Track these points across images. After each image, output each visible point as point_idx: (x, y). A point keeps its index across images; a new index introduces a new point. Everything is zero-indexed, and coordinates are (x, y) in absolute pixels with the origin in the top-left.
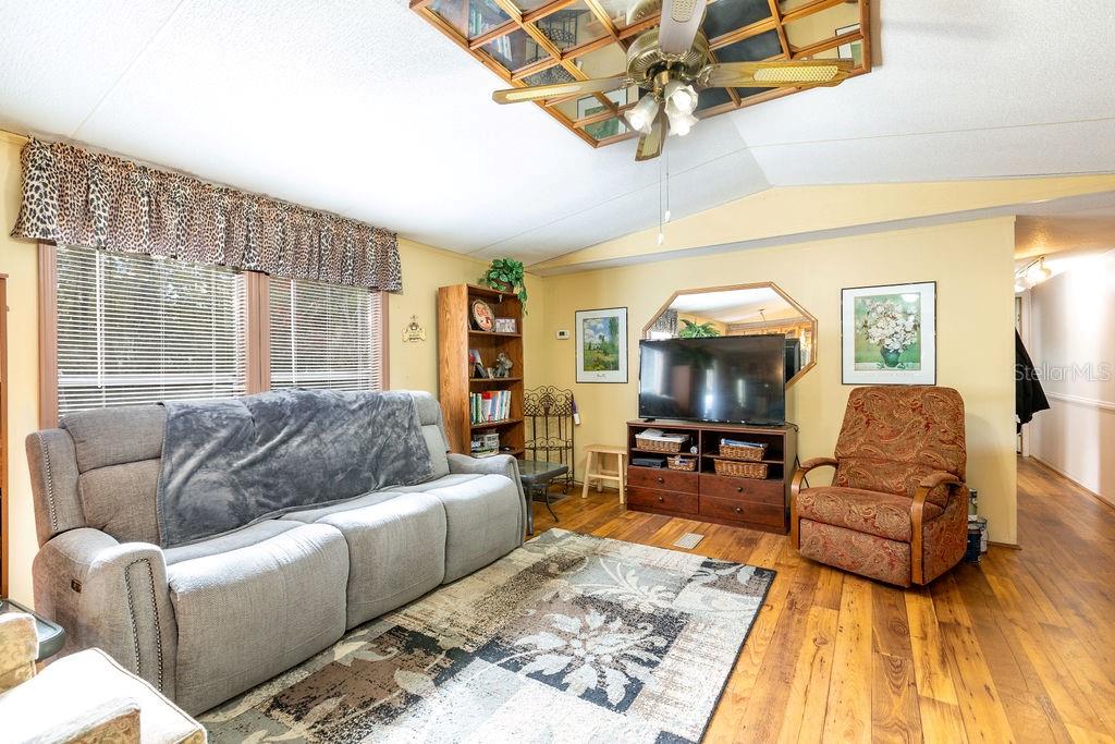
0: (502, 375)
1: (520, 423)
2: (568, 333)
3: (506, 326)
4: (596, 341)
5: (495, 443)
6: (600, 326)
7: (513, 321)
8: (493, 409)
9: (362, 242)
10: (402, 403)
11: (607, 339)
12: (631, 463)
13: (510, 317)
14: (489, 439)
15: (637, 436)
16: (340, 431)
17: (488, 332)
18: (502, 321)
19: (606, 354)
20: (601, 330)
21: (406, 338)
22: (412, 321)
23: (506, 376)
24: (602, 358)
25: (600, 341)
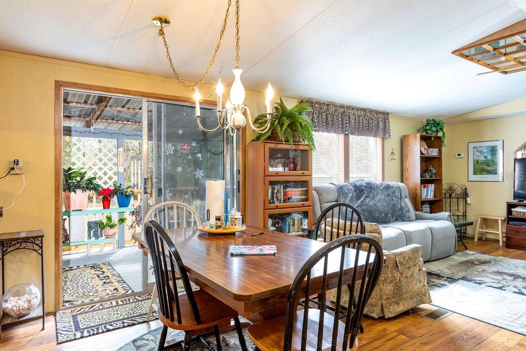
0: (432, 176)
1: (440, 201)
2: (463, 155)
3: (434, 152)
4: (482, 158)
5: (428, 210)
6: (485, 150)
7: (437, 149)
8: (427, 193)
9: (378, 119)
10: (397, 187)
11: (489, 157)
12: (508, 223)
13: (436, 148)
14: (426, 207)
15: (512, 209)
16: (379, 198)
17: (426, 155)
18: (431, 150)
19: (488, 165)
20: (485, 153)
21: (390, 159)
22: (392, 151)
23: (434, 176)
24: (485, 167)
25: (484, 159)
